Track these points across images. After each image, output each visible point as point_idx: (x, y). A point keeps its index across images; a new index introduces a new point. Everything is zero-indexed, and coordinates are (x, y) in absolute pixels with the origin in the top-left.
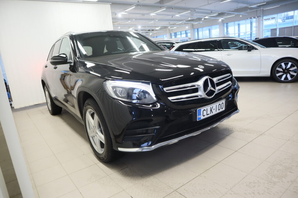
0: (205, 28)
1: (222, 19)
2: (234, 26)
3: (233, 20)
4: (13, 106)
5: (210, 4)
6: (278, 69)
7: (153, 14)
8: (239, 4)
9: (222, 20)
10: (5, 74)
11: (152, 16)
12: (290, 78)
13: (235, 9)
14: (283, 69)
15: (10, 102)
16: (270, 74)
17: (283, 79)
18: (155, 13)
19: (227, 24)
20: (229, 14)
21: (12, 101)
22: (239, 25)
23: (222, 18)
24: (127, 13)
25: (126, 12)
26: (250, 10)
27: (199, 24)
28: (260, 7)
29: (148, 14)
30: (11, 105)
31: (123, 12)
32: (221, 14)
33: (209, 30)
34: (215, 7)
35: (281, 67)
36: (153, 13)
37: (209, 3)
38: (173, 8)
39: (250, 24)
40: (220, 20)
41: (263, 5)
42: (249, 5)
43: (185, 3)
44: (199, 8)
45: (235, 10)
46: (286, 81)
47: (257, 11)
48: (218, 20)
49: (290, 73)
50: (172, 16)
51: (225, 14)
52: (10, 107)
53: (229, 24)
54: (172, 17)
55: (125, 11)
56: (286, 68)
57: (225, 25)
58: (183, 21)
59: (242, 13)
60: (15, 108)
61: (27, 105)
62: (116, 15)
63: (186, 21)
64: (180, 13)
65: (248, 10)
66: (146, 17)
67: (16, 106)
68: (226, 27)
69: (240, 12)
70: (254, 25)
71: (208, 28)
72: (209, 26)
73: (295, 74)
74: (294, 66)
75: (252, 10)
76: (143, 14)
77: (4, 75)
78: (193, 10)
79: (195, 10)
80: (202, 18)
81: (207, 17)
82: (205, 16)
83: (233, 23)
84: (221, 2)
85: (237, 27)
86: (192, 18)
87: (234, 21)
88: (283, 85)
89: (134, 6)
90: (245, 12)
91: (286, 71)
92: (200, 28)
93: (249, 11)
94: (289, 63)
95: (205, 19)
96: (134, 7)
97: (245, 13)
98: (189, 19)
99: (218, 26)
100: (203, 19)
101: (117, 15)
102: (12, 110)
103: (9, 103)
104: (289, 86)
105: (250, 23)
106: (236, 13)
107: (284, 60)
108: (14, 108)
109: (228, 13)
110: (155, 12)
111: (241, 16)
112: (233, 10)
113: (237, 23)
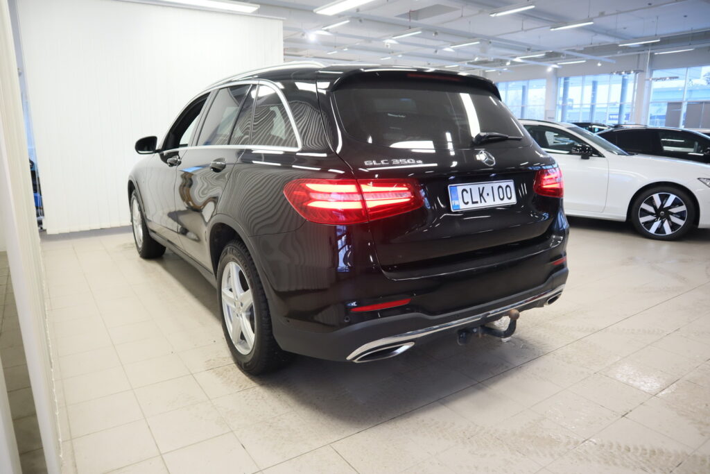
0: (514, 83)
1: (555, 66)
2: (583, 86)
3: (581, 71)
4: (44, 226)
5: (526, 31)
6: (644, 206)
7: (390, 42)
8: (596, 35)
9: (556, 69)
10: (35, 149)
11: (387, 46)
12: (668, 230)
13: (586, 46)
14: (655, 207)
15: (38, 215)
16: (625, 216)
17: (653, 230)
18: (396, 40)
19: (566, 79)
20: (569, 57)
21: (43, 215)
22: (595, 84)
23: (556, 64)
24: (331, 33)
25: (327, 30)
26: (623, 52)
27: (499, 74)
28: (646, 48)
29: (379, 39)
30: (40, 223)
31: (321, 30)
32: (552, 56)
33: (524, 88)
34: (539, 37)
35: (651, 202)
36: (391, 39)
37: (524, 28)
38: (437, 31)
39: (620, 85)
40: (551, 68)
41: (653, 44)
42: (622, 40)
43: (470, 22)
44: (500, 37)
45: (585, 48)
46: (660, 236)
47: (639, 55)
48: (546, 67)
49: (669, 219)
50: (434, 50)
51: (562, 57)
52: (37, 228)
53: (571, 80)
54: (436, 52)
55: (326, 28)
56: (662, 205)
57: (562, 81)
58: (460, 63)
59: (603, 58)
60: (49, 232)
61: (76, 229)
62: (303, 35)
63: (469, 63)
64: (454, 44)
65: (619, 52)
66: (374, 44)
67: (51, 227)
68: (562, 85)
69: (596, 56)
70: (630, 87)
71: (521, 83)
72: (524, 80)
73: (681, 223)
74: (681, 204)
75: (628, 52)
76: (369, 40)
77: (31, 152)
78: (487, 40)
79: (491, 41)
80: (507, 61)
81: (518, 60)
82: (515, 57)
83: (580, 78)
84: (552, 30)
85: (589, 88)
86: (483, 57)
87: (583, 74)
88: (651, 244)
89: (346, 20)
90: (611, 56)
91: (663, 213)
92: (502, 82)
93: (619, 54)
94: (669, 195)
95: (513, 63)
96: (348, 21)
97: (609, 58)
98: (476, 59)
99: (544, 82)
100: (508, 64)
101: (305, 37)
102: (41, 236)
103: (35, 219)
104: (666, 247)
105: (621, 82)
106: (589, 57)
107: (659, 188)
108: (45, 230)
109: (567, 55)
110: (395, 38)
111: (599, 65)
112: (582, 49)
113: (590, 78)
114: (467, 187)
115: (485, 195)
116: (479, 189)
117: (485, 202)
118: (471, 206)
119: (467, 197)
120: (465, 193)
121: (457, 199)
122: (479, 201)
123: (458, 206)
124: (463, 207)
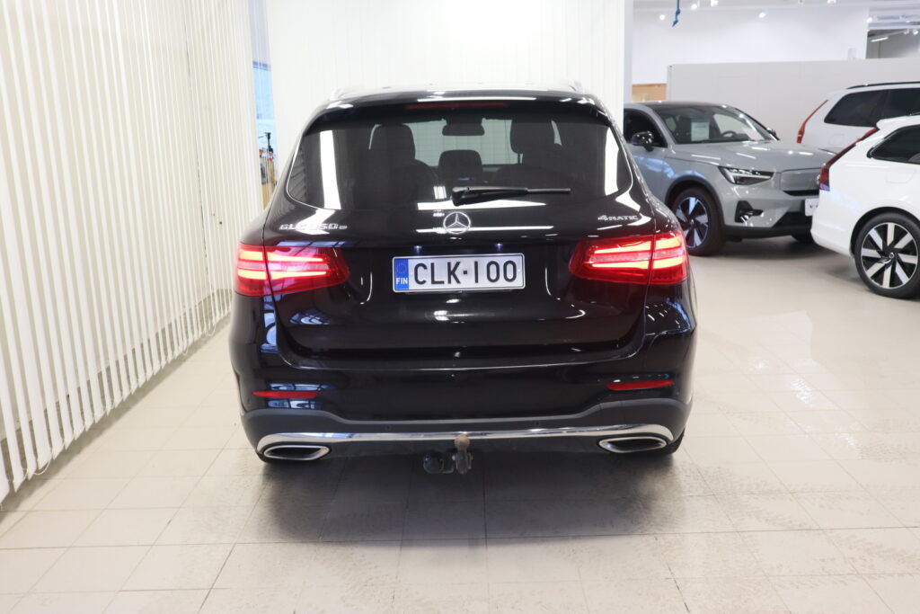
114: (428, 261)
115: (459, 273)
116: (449, 264)
117: (458, 282)
118: (428, 287)
119: (424, 275)
120: (421, 269)
121: (406, 275)
122: (446, 280)
123: (407, 286)
124: (414, 287)
